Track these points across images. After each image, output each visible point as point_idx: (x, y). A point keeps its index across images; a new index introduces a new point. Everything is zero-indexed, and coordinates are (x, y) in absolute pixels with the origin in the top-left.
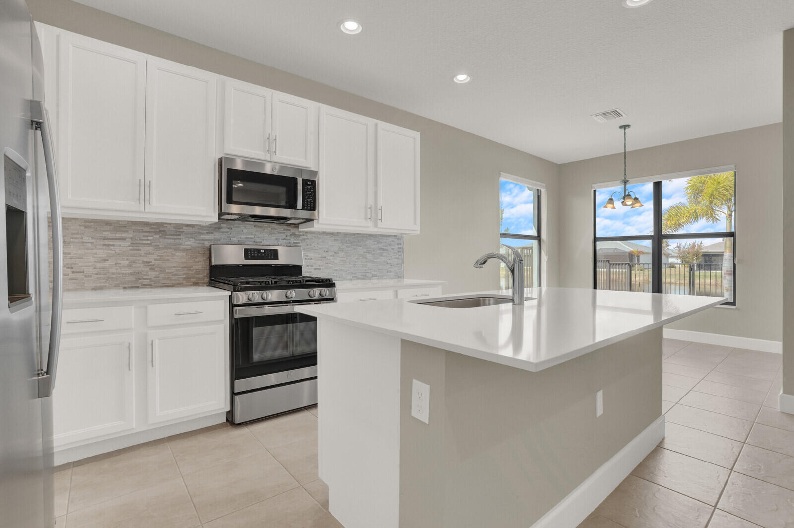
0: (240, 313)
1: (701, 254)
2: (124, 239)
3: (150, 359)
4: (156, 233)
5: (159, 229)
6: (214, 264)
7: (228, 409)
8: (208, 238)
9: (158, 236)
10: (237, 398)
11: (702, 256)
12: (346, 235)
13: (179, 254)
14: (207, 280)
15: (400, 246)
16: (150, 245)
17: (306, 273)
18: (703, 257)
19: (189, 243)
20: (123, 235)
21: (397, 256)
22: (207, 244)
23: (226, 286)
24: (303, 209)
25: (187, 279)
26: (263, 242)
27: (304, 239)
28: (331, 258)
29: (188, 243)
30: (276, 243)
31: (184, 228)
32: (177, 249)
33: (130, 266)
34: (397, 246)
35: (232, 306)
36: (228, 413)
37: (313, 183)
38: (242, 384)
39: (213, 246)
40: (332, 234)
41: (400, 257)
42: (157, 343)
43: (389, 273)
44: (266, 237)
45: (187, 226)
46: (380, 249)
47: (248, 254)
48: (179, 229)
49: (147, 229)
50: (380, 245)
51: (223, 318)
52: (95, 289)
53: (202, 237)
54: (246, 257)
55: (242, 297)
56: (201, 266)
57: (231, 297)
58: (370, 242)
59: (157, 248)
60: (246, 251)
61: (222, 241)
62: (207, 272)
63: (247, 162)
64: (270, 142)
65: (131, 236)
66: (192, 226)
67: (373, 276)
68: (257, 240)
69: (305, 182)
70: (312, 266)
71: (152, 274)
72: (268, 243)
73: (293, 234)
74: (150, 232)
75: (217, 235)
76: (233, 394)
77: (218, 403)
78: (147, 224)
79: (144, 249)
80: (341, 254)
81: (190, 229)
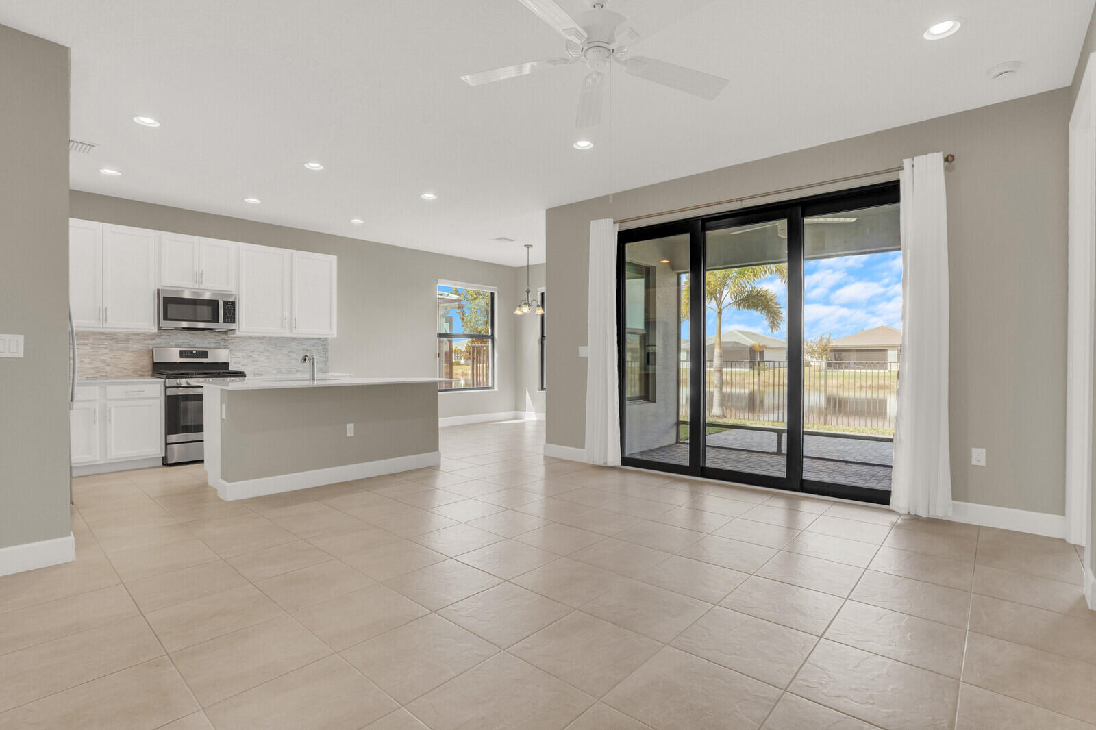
0: (170, 392)
1: (829, 349)
3: (108, 419)
4: (111, 340)
5: (113, 337)
6: (155, 361)
7: (163, 455)
8: (151, 343)
9: (111, 342)
10: (168, 446)
11: (831, 351)
12: (270, 338)
13: (129, 354)
14: (150, 373)
15: (324, 347)
16: (106, 348)
17: (232, 368)
18: (833, 353)
19: (137, 346)
20: (86, 342)
21: (322, 355)
22: (151, 347)
23: (162, 376)
24: (224, 322)
25: (135, 372)
26: (197, 346)
28: (257, 357)
29: (135, 346)
30: (208, 346)
31: (132, 337)
32: (127, 351)
33: (90, 363)
34: (321, 347)
35: (166, 388)
36: (163, 458)
37: (233, 303)
38: (173, 438)
39: (155, 349)
40: (258, 338)
41: (324, 356)
42: (113, 409)
44: (198, 342)
45: (134, 334)
46: (304, 349)
47: (182, 354)
48: (128, 337)
49: (103, 337)
50: (304, 347)
51: (158, 395)
53: (147, 342)
54: (181, 356)
55: (172, 382)
56: (146, 363)
57: (165, 382)
58: (294, 344)
59: (112, 350)
60: (181, 352)
61: (162, 345)
62: (150, 367)
64: (198, 276)
65: (91, 342)
66: (139, 334)
67: (297, 371)
68: (192, 343)
69: (225, 303)
70: (239, 363)
71: (108, 369)
72: (201, 346)
73: (223, 339)
74: (106, 339)
75: (158, 341)
76: (167, 444)
77: (157, 450)
78: (103, 334)
79: (102, 351)
80: (267, 354)
81: (137, 337)
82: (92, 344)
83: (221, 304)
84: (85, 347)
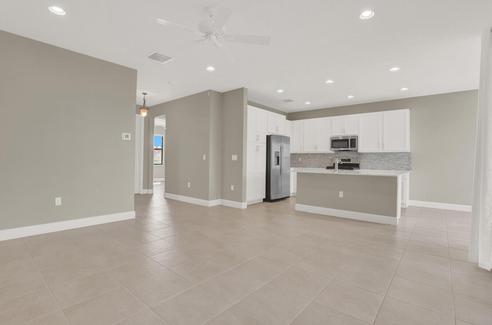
2: (317, 157)
6: (334, 163)
15: (409, 157)
20: (318, 156)
21: (407, 161)
24: (351, 147)
27: (363, 156)
28: (373, 161)
30: (349, 157)
33: (319, 163)
34: (407, 157)
41: (409, 161)
43: (402, 168)
46: (397, 158)
47: (342, 160)
49: (322, 155)
52: (313, 167)
53: (333, 156)
58: (391, 155)
59: (324, 159)
63: (342, 137)
67: (393, 169)
69: (351, 140)
71: (323, 165)
75: (337, 155)
78: (322, 154)
79: (321, 159)
80: (377, 160)
82: (319, 157)
83: (349, 140)
84: (318, 158)
